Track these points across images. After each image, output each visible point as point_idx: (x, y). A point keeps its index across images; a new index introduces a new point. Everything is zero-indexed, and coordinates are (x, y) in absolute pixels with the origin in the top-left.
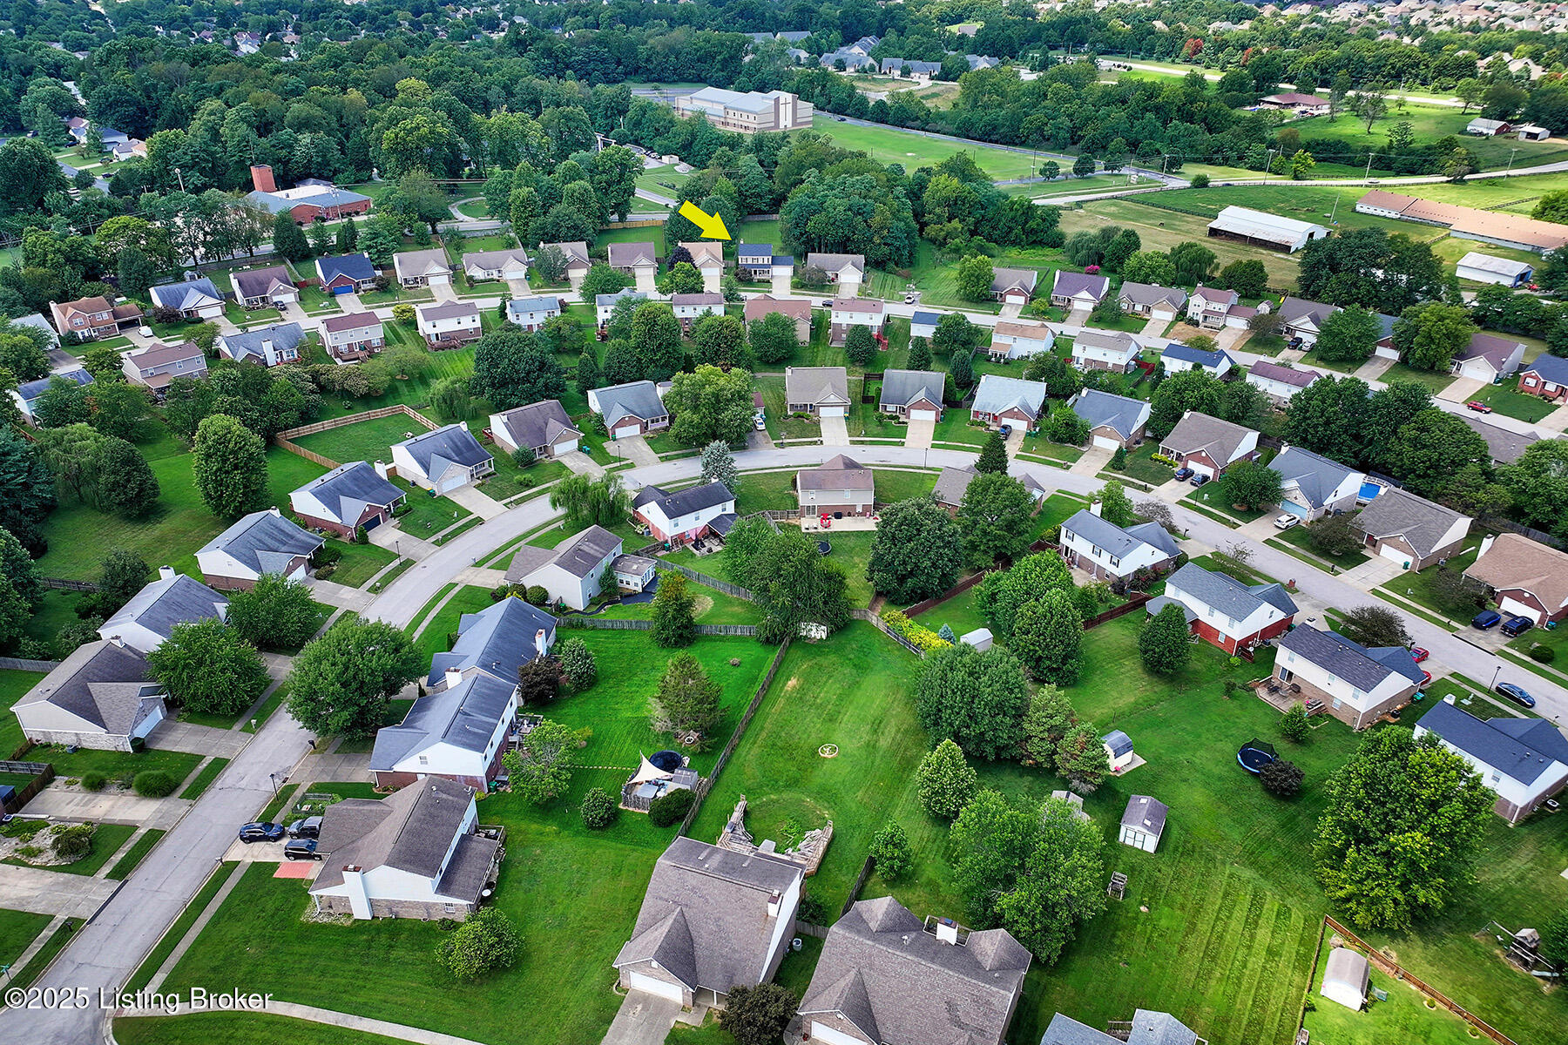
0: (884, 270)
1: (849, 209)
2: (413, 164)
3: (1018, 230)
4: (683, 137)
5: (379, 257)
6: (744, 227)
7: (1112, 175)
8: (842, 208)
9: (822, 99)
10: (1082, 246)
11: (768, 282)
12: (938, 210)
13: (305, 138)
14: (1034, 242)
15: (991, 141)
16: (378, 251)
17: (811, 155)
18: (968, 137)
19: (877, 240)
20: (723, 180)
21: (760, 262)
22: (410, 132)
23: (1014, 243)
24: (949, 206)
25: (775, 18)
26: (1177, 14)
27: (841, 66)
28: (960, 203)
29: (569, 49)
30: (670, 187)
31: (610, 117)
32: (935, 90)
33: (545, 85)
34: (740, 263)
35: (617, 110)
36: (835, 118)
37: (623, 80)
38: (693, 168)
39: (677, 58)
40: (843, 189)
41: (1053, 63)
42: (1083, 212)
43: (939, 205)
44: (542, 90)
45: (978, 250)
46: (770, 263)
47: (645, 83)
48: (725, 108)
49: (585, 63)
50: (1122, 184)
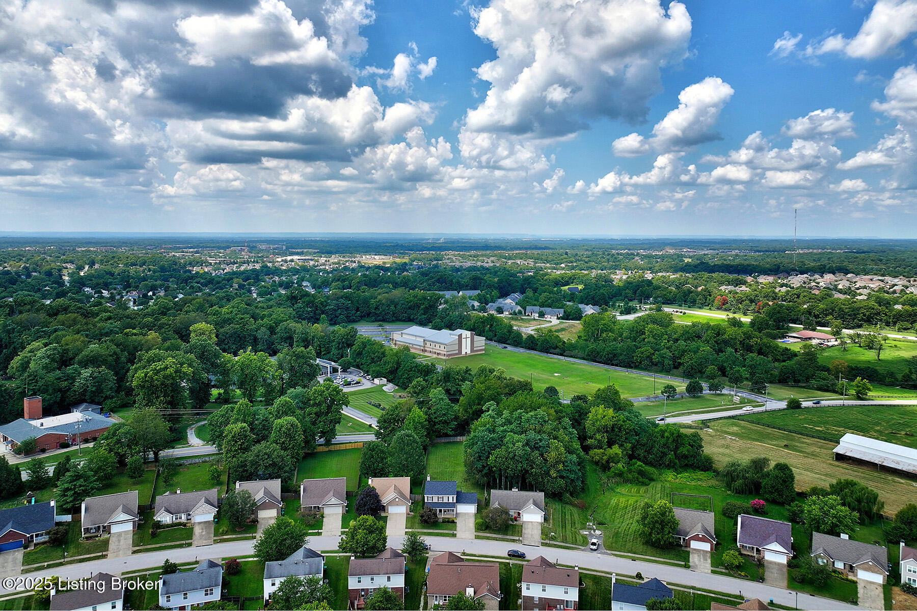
0: (561, 500)
1: (527, 444)
2: (158, 397)
3: (671, 455)
4: (391, 365)
5: (74, 500)
6: (434, 449)
7: (716, 394)
8: (520, 444)
9: (491, 333)
10: (738, 476)
11: (453, 522)
12: (598, 436)
13: (86, 373)
14: (686, 465)
15: (613, 365)
16: (75, 493)
17: (488, 388)
18: (595, 361)
19: (553, 473)
20: (416, 409)
21: (445, 501)
22: (157, 372)
23: (669, 467)
24: (607, 432)
25: (458, 283)
26: (698, 281)
27: (500, 310)
28: (617, 430)
29: (325, 301)
30: (376, 406)
31: (341, 348)
32: (562, 326)
33: (298, 327)
34: (426, 501)
35: (347, 344)
36: (500, 346)
37: (359, 320)
38: (397, 388)
39: (395, 307)
40: (520, 424)
41: (633, 309)
42: (711, 431)
43: (598, 431)
44: (295, 331)
45: (638, 474)
46: (455, 501)
47: (373, 322)
48: (424, 341)
49: (335, 310)
50: (729, 403)
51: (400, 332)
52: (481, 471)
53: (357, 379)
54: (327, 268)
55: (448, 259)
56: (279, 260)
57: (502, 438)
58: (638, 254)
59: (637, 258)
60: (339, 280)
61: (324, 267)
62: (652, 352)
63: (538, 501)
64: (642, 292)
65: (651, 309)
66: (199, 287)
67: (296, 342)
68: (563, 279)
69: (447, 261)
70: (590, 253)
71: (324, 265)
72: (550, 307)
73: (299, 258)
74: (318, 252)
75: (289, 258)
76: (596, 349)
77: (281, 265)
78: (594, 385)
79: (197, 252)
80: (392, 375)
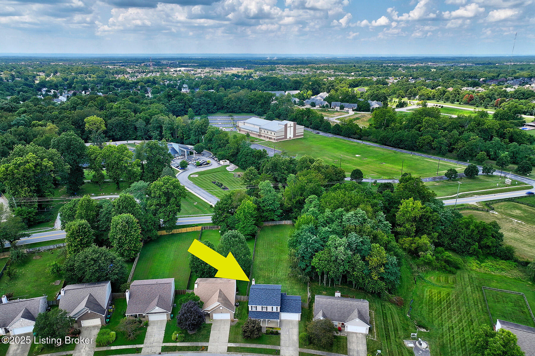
0: (379, 297)
1: (349, 247)
3: (475, 245)
4: (232, 150)
6: (261, 235)
7: (488, 176)
11: (277, 333)
14: (488, 253)
15: (399, 148)
17: (310, 181)
18: (385, 145)
19: (374, 276)
21: (269, 310)
23: (471, 255)
24: (416, 222)
25: (285, 85)
26: (447, 84)
27: (313, 105)
28: (425, 220)
29: (192, 99)
30: (219, 186)
31: (198, 135)
32: (357, 116)
33: (165, 119)
34: (250, 309)
35: (201, 132)
36: (314, 132)
37: (216, 112)
38: (237, 167)
39: (241, 103)
40: (341, 222)
41: (405, 104)
42: (497, 213)
43: (408, 220)
44: (163, 122)
45: (445, 262)
46: (279, 311)
47: (226, 113)
48: (260, 128)
49: (198, 105)
50: (501, 185)
51: (243, 122)
52: (304, 270)
53: (208, 160)
54: (202, 75)
55: (279, 70)
56: (172, 70)
57: (325, 240)
58: (401, 66)
59: (400, 69)
60: (205, 83)
61: (200, 75)
62: (432, 139)
63: (363, 312)
64: (411, 91)
65: (418, 104)
66: (114, 88)
67: (165, 130)
68: (354, 82)
69: (278, 71)
70: (369, 65)
71: (200, 73)
72: (348, 102)
73: (185, 69)
74: (197, 65)
75: (178, 69)
76: (386, 136)
77: (173, 73)
78: (387, 165)
79: (122, 66)
80: (233, 158)
